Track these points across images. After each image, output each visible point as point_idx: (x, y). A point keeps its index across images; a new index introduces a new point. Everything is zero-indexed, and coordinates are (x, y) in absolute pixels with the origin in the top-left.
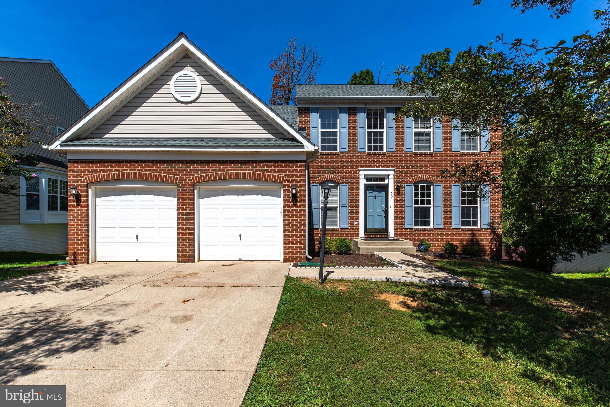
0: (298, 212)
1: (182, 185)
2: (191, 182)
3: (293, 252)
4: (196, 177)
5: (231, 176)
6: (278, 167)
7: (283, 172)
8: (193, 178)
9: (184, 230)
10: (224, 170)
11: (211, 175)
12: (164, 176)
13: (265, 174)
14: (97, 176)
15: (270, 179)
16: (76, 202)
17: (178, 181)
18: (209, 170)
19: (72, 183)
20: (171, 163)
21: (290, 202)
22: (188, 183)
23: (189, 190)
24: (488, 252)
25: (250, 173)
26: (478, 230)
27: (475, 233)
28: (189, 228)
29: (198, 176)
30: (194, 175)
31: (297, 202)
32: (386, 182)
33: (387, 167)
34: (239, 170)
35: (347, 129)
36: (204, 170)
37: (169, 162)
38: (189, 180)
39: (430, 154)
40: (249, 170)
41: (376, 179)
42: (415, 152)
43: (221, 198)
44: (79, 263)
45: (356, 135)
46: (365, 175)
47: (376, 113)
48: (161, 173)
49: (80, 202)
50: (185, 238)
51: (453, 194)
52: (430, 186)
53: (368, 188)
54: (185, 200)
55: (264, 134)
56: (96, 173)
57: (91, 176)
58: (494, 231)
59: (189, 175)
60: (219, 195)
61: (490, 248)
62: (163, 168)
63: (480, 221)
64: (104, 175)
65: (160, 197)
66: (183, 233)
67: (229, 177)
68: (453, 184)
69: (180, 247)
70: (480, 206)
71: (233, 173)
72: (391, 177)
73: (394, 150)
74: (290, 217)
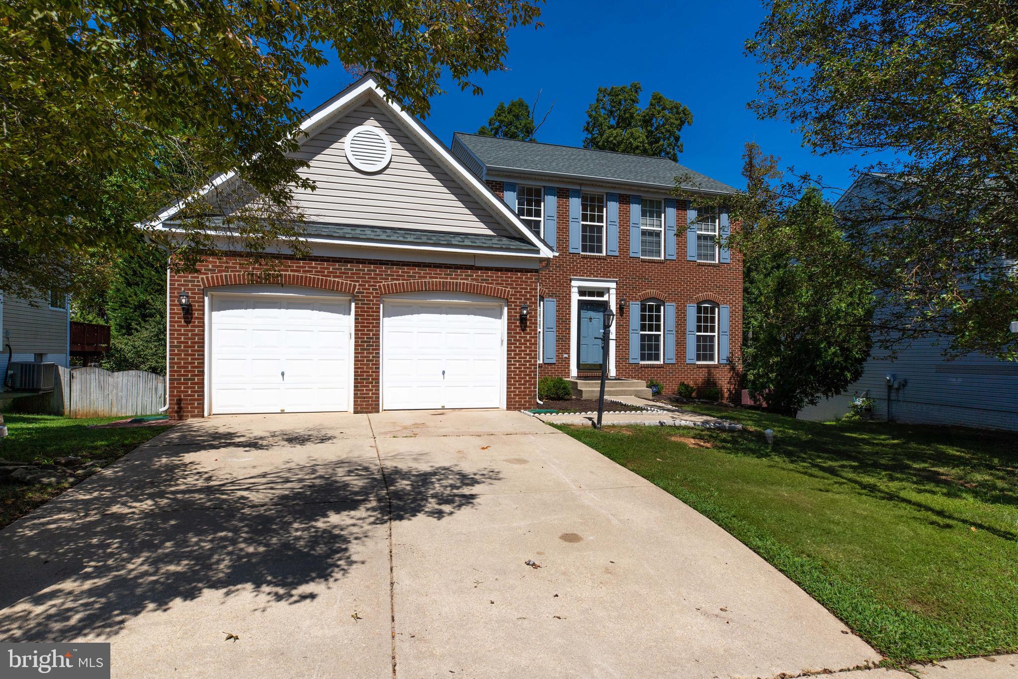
0: (528, 341)
1: (362, 296)
2: (377, 293)
3: (520, 395)
4: (384, 285)
5: (436, 286)
6: (502, 277)
7: (509, 284)
8: (380, 286)
9: (364, 364)
10: (426, 277)
11: (407, 283)
12: (334, 281)
13: (485, 286)
14: (221, 276)
15: (491, 293)
16: (184, 318)
17: (356, 290)
18: (404, 276)
19: (176, 286)
20: (345, 262)
21: (518, 326)
22: (372, 293)
23: (373, 304)
24: (726, 395)
25: (464, 283)
26: (715, 367)
27: (712, 370)
28: (373, 361)
29: (388, 285)
30: (382, 282)
31: (526, 326)
32: (605, 298)
33: (607, 277)
34: (447, 278)
35: (555, 218)
36: (397, 276)
37: (343, 260)
38: (373, 289)
39: (661, 262)
40: (461, 279)
41: (591, 294)
42: (643, 258)
43: (415, 317)
44: (187, 416)
45: (567, 228)
46: (579, 287)
47: (592, 199)
48: (330, 276)
49: (192, 318)
50: (367, 376)
51: (688, 318)
52: (660, 305)
53: (582, 305)
54: (367, 319)
55: (481, 229)
56: (220, 271)
57: (212, 277)
58: (733, 368)
59: (374, 282)
60: (412, 313)
61: (729, 390)
62: (333, 269)
63: (718, 355)
64: (235, 275)
65: (322, 313)
66: (363, 368)
67: (433, 288)
68: (688, 305)
69: (359, 390)
70: (719, 334)
71: (440, 282)
72: (613, 292)
73: (617, 254)
74: (517, 347)
